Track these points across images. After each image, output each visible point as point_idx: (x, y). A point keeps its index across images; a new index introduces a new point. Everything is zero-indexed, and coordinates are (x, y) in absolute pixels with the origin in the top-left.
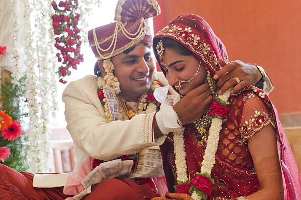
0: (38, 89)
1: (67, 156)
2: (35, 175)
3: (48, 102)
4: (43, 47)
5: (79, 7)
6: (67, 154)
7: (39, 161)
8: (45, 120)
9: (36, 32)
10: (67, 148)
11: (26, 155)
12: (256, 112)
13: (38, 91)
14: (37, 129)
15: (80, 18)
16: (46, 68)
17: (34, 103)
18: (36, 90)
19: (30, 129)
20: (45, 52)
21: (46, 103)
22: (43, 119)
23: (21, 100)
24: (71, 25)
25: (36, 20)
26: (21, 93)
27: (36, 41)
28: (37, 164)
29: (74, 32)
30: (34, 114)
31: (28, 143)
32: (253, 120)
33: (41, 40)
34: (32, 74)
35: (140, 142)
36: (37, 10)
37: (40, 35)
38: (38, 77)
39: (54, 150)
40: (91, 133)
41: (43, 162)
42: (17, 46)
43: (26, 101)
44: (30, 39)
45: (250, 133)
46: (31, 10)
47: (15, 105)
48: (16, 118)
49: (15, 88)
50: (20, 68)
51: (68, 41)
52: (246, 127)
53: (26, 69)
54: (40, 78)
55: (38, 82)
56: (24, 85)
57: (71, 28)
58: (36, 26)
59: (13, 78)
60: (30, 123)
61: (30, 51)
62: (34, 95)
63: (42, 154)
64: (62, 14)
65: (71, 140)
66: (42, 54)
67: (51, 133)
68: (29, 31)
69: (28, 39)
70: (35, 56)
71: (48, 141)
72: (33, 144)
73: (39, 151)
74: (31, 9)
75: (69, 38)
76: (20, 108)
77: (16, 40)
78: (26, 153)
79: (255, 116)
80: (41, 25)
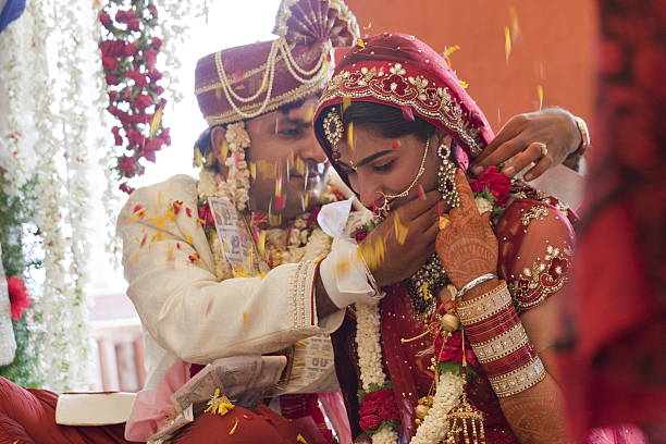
0: (64, 206)
1: (129, 356)
2: (61, 397)
3: (87, 235)
4: (75, 114)
5: (159, 21)
6: (128, 353)
7: (66, 366)
8: (80, 275)
9: (59, 79)
10: (128, 339)
11: (37, 355)
12: (550, 249)
13: (64, 211)
14: (61, 296)
15: (162, 48)
16: (82, 161)
17: (56, 238)
18: (61, 209)
19: (47, 296)
20: (79, 123)
21: (83, 238)
22: (76, 272)
23: (26, 232)
24: (141, 62)
25: (60, 54)
26: (27, 215)
27: (59, 99)
28: (63, 375)
29: (148, 80)
30: (56, 262)
31: (42, 327)
32: (542, 267)
33: (70, 97)
34: (51, 173)
35: (287, 326)
36: (63, 31)
37: (68, 87)
38: (65, 179)
39: (99, 343)
40: (180, 305)
41: (74, 368)
42: (17, 110)
43: (38, 233)
44: (46, 96)
45: (534, 296)
46: (50, 30)
47: (13, 241)
48: (15, 272)
49: (13, 206)
50: (24, 159)
51: (136, 99)
52: (527, 282)
53: (39, 162)
54: (68, 181)
55: (64, 192)
56: (34, 198)
57: (142, 69)
58: (59, 65)
59: (8, 183)
60: (46, 282)
61: (46, 121)
62: (55, 221)
63: (73, 350)
64: (120, 37)
65: (137, 321)
66: (73, 129)
67: (93, 304)
68: (45, 78)
69: (42, 96)
70: (58, 133)
71: (87, 322)
72: (53, 329)
73: (66, 344)
74: (49, 28)
75: (137, 92)
76: (25, 250)
77: (14, 96)
78: (36, 349)
79: (548, 258)
80: (70, 64)
